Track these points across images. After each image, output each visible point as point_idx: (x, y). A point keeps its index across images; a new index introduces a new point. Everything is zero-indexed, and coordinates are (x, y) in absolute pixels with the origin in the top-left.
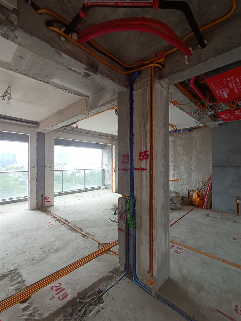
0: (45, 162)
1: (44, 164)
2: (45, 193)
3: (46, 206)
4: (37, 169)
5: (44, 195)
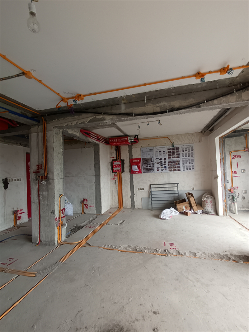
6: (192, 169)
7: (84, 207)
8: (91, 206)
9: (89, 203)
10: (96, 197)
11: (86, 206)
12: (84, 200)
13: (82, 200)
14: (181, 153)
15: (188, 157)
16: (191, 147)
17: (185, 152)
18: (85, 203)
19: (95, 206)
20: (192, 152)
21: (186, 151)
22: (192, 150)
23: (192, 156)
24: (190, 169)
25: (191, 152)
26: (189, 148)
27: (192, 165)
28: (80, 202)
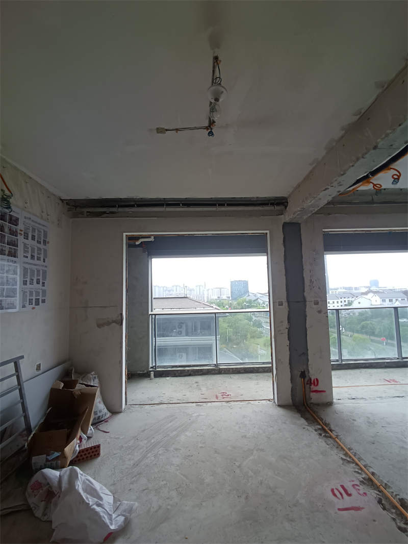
0: (304, 291)
1: (304, 295)
2: (310, 369)
3: (312, 401)
4: (287, 307)
5: (306, 373)
6: (43, 301)
14: (21, 239)
15: (36, 262)
16: (44, 231)
17: (30, 242)
20: (44, 247)
21: (33, 238)
22: (45, 242)
23: (44, 261)
24: (37, 303)
25: (42, 246)
26: (39, 231)
27: (43, 288)
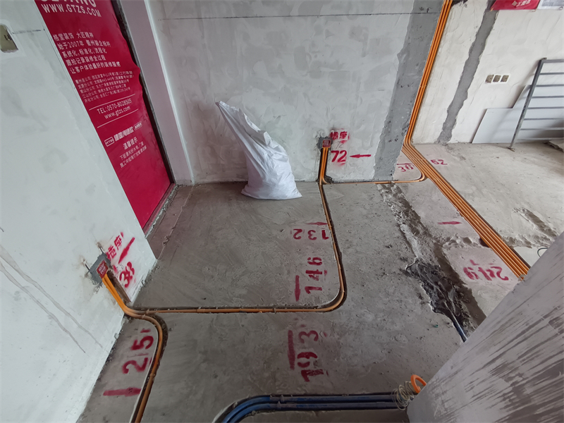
7: (330, 162)
8: (358, 156)
9: (352, 146)
10: (389, 123)
11: (339, 156)
12: (333, 136)
13: (327, 134)
18: (336, 145)
19: (373, 155)
28: (316, 142)
